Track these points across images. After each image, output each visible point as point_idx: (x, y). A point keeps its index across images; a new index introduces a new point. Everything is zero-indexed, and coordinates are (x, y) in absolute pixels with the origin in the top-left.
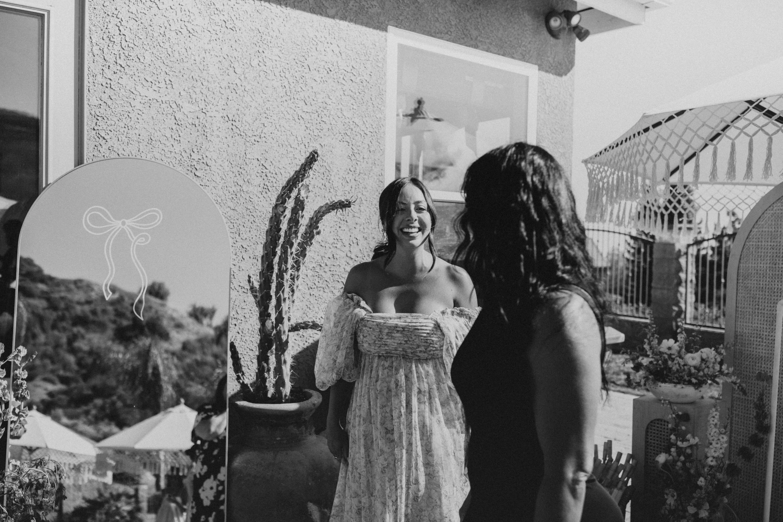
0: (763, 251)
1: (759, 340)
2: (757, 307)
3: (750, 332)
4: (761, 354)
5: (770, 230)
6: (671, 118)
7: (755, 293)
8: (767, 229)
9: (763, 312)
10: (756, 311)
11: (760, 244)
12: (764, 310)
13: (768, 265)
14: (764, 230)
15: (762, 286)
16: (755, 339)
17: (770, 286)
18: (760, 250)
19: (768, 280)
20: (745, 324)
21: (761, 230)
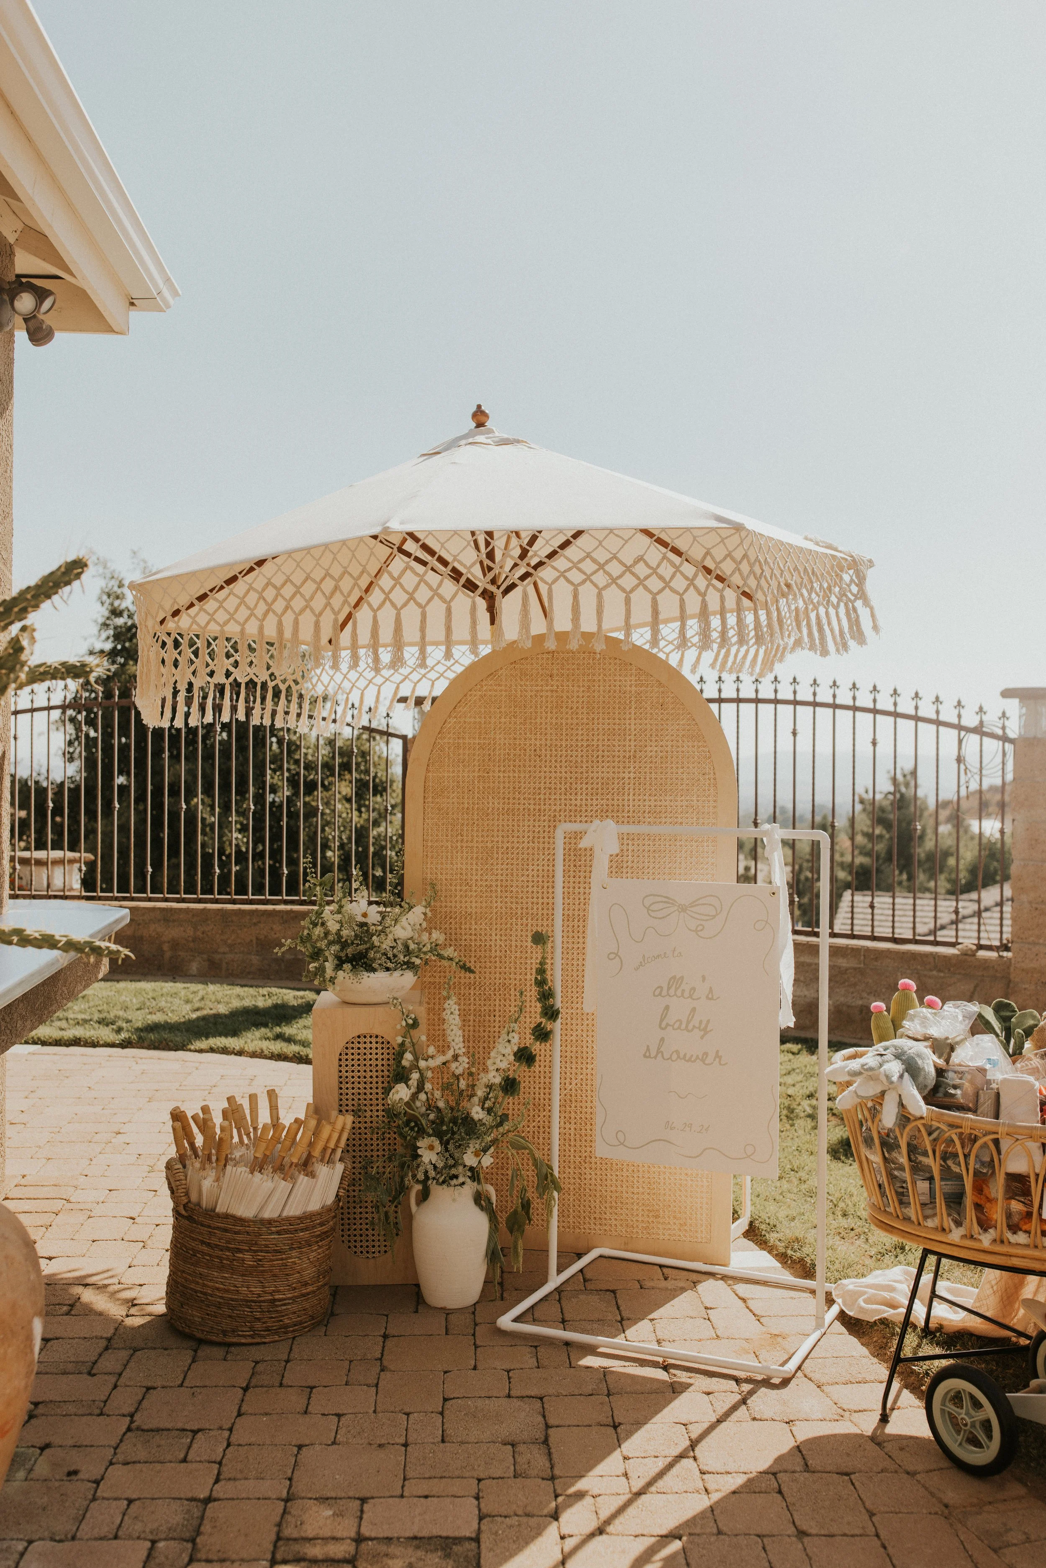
0: (467, 752)
1: (464, 888)
2: (459, 838)
3: (449, 877)
4: (469, 910)
5: (478, 720)
6: (251, 569)
7: (455, 816)
8: (473, 720)
9: (470, 845)
10: (459, 844)
11: (461, 741)
12: (472, 841)
13: (476, 774)
14: (467, 720)
15: (466, 805)
16: (458, 888)
17: (481, 806)
18: (461, 751)
19: (477, 795)
20: (439, 867)
21: (462, 720)
